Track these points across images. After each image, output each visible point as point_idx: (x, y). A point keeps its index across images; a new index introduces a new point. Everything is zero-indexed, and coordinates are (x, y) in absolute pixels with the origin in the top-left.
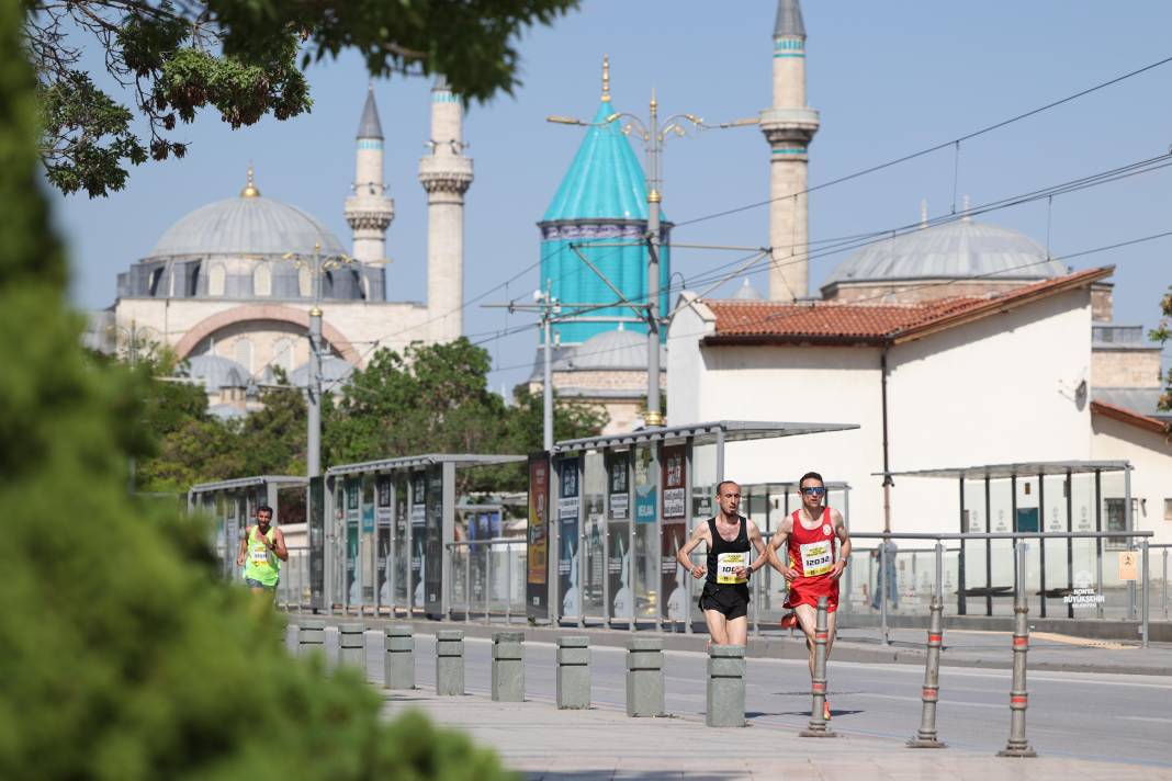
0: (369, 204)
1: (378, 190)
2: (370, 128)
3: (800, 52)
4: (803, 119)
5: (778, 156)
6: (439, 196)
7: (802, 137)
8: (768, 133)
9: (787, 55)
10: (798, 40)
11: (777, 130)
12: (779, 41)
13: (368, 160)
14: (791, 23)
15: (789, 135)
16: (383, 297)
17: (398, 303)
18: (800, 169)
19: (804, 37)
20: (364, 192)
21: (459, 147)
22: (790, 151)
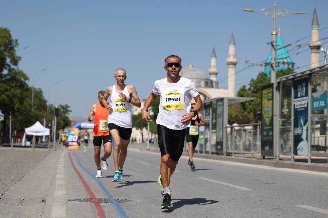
0: (213, 70)
1: (215, 67)
2: (214, 55)
3: (318, 29)
4: (319, 43)
5: (313, 52)
6: (231, 66)
7: (318, 47)
8: (310, 47)
9: (315, 29)
10: (317, 26)
11: (313, 46)
12: (313, 26)
13: (213, 61)
14: (315, 22)
15: (315, 47)
16: (217, 87)
17: (221, 88)
18: (318, 55)
19: (319, 25)
20: (212, 68)
21: (235, 56)
22: (315, 51)
